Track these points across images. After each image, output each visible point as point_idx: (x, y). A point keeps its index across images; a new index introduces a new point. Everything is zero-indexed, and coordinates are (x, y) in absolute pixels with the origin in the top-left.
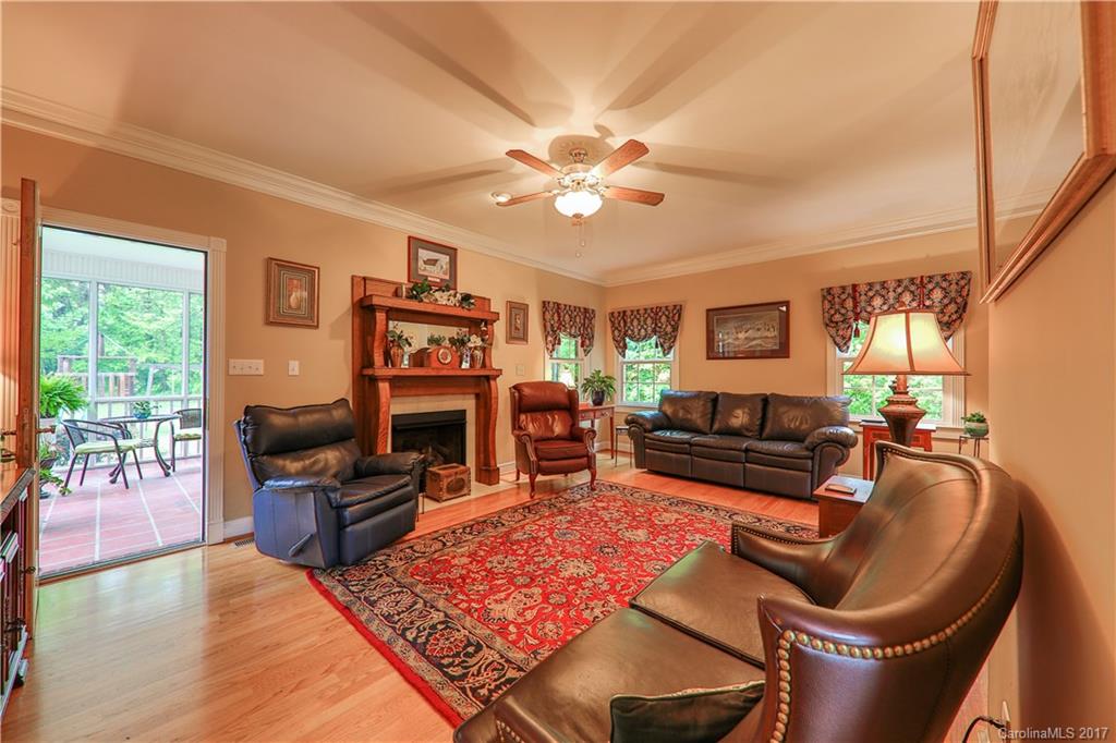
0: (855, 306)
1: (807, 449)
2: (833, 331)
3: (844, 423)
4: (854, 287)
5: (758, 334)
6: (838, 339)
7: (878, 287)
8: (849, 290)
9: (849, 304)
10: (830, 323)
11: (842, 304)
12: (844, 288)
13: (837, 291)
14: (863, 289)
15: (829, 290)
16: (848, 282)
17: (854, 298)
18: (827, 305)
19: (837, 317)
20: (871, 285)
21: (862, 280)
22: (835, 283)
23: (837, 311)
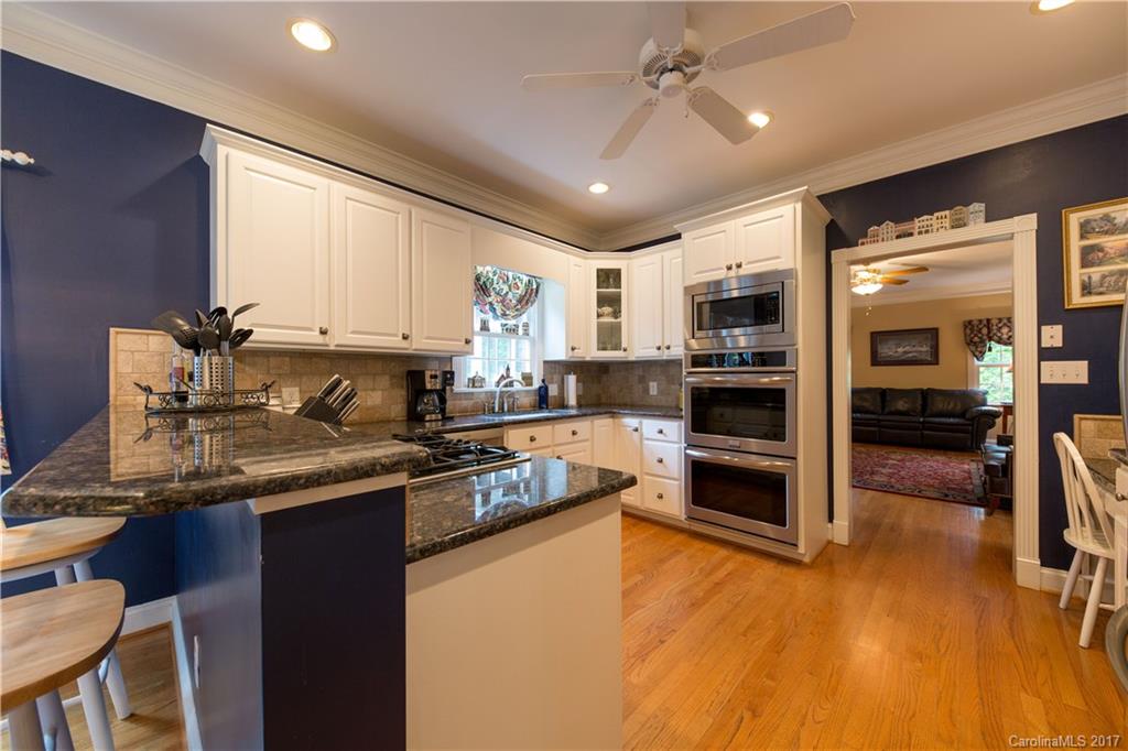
0: (989, 332)
1: (968, 420)
2: (973, 348)
3: (985, 405)
4: (988, 320)
5: (914, 349)
6: (977, 353)
7: (1005, 321)
8: (985, 322)
9: (985, 331)
10: (970, 343)
11: (980, 331)
12: (980, 321)
13: (975, 323)
14: (994, 322)
15: (970, 322)
16: (983, 317)
17: (989, 328)
18: (968, 331)
19: (976, 339)
20: (1000, 320)
21: (994, 317)
22: (975, 317)
23: (976, 335)
